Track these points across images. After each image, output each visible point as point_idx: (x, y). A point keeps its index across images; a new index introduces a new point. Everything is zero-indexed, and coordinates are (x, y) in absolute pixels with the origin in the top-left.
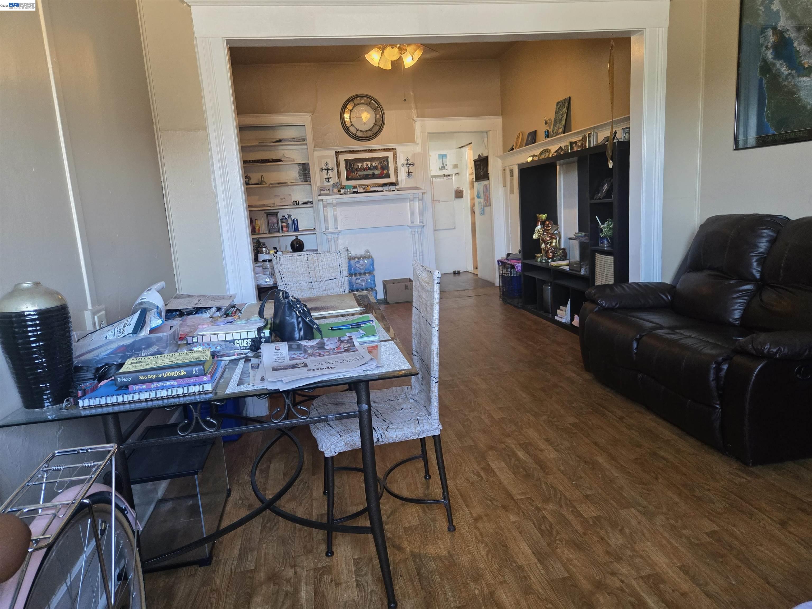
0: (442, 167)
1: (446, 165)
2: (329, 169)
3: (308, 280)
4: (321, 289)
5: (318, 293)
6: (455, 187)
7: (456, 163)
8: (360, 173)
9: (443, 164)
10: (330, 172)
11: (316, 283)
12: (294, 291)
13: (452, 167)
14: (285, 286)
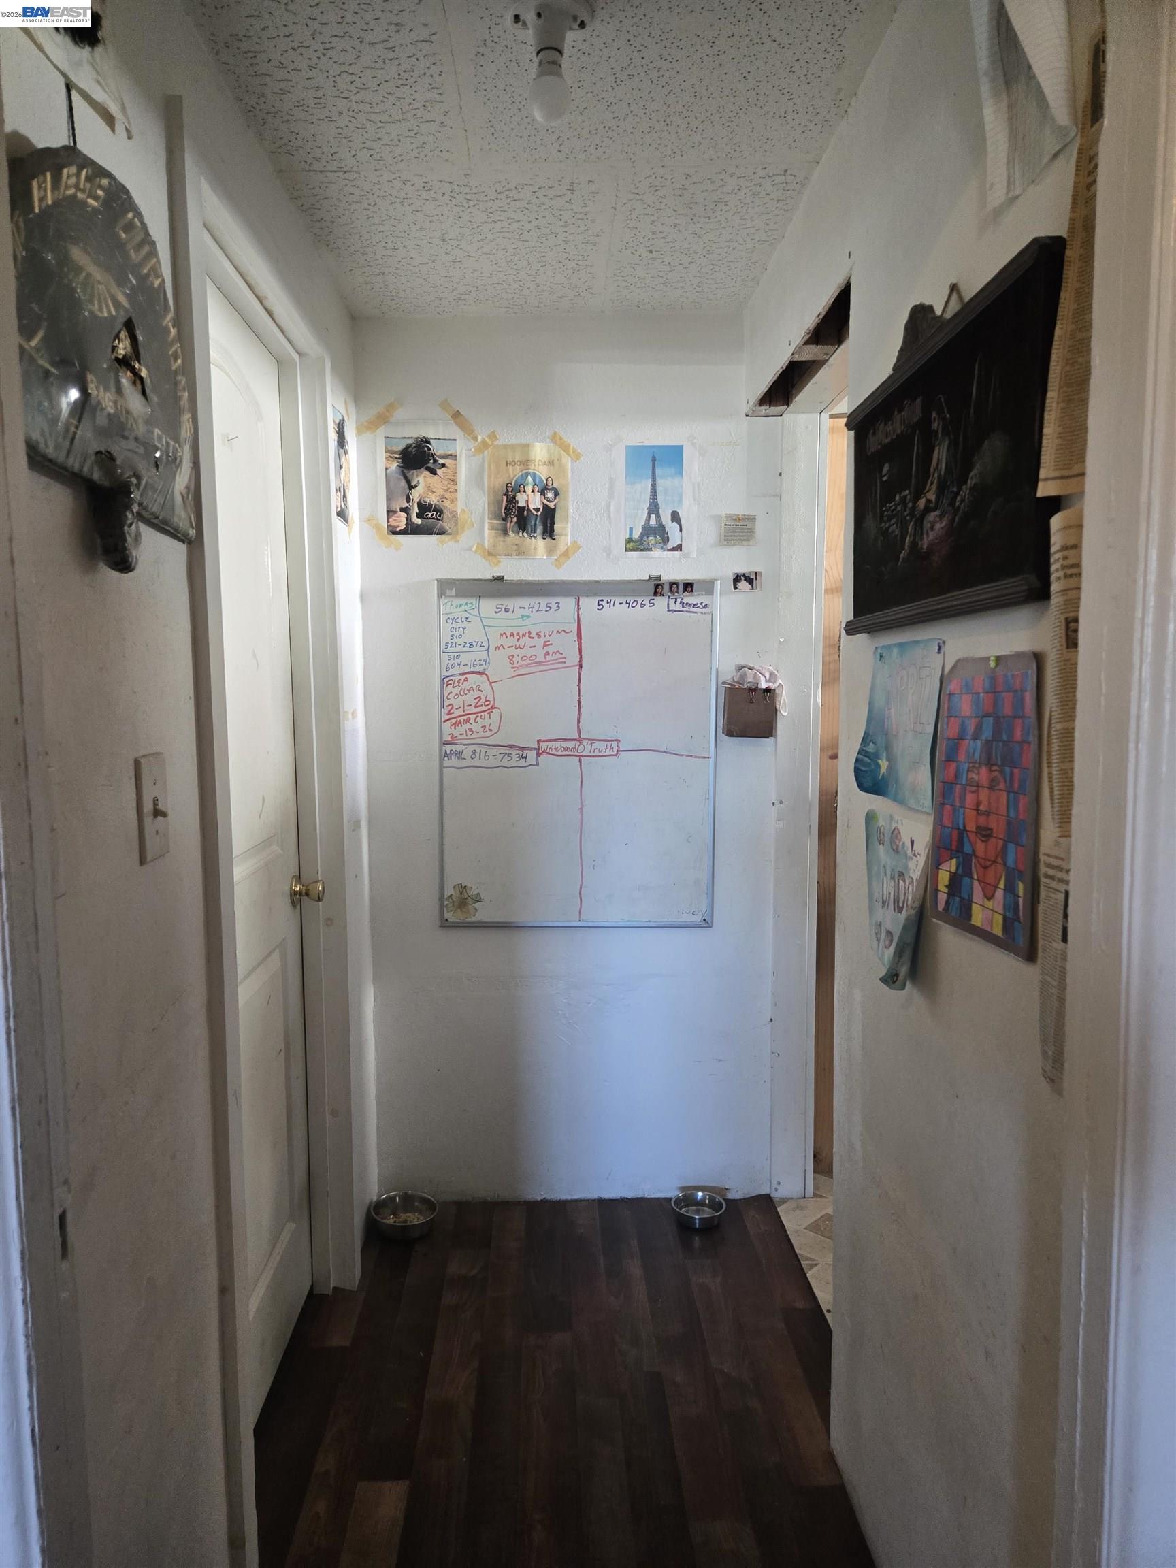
0: (648, 530)
1: (675, 517)
6: (725, 665)
7: (741, 511)
9: (654, 508)
13: (711, 532)
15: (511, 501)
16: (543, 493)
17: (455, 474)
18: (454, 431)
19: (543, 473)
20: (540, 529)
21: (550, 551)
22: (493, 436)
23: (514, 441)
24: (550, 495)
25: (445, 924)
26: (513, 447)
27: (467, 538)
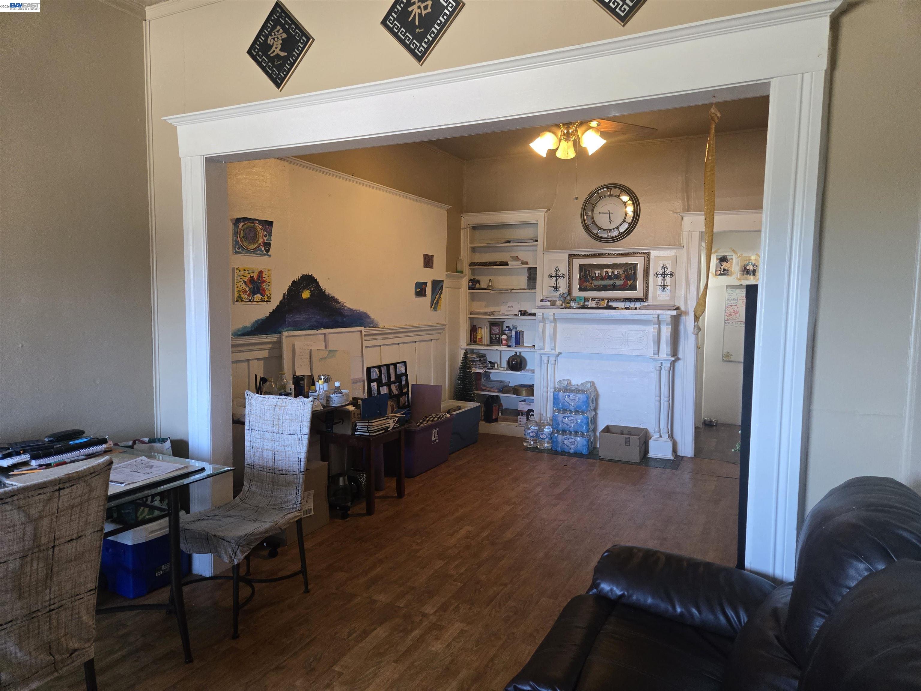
2: (559, 276)
3: (270, 429)
4: (281, 443)
5: (278, 448)
8: (596, 283)
10: (560, 280)
11: (278, 435)
12: (257, 439)
14: (251, 432)
15: (745, 268)
16: (753, 266)
17: (732, 262)
18: (733, 254)
19: (753, 262)
20: (752, 274)
21: (754, 279)
22: (742, 254)
23: (747, 255)
24: (755, 267)
25: (723, 361)
26: (747, 257)
27: (734, 276)
